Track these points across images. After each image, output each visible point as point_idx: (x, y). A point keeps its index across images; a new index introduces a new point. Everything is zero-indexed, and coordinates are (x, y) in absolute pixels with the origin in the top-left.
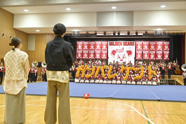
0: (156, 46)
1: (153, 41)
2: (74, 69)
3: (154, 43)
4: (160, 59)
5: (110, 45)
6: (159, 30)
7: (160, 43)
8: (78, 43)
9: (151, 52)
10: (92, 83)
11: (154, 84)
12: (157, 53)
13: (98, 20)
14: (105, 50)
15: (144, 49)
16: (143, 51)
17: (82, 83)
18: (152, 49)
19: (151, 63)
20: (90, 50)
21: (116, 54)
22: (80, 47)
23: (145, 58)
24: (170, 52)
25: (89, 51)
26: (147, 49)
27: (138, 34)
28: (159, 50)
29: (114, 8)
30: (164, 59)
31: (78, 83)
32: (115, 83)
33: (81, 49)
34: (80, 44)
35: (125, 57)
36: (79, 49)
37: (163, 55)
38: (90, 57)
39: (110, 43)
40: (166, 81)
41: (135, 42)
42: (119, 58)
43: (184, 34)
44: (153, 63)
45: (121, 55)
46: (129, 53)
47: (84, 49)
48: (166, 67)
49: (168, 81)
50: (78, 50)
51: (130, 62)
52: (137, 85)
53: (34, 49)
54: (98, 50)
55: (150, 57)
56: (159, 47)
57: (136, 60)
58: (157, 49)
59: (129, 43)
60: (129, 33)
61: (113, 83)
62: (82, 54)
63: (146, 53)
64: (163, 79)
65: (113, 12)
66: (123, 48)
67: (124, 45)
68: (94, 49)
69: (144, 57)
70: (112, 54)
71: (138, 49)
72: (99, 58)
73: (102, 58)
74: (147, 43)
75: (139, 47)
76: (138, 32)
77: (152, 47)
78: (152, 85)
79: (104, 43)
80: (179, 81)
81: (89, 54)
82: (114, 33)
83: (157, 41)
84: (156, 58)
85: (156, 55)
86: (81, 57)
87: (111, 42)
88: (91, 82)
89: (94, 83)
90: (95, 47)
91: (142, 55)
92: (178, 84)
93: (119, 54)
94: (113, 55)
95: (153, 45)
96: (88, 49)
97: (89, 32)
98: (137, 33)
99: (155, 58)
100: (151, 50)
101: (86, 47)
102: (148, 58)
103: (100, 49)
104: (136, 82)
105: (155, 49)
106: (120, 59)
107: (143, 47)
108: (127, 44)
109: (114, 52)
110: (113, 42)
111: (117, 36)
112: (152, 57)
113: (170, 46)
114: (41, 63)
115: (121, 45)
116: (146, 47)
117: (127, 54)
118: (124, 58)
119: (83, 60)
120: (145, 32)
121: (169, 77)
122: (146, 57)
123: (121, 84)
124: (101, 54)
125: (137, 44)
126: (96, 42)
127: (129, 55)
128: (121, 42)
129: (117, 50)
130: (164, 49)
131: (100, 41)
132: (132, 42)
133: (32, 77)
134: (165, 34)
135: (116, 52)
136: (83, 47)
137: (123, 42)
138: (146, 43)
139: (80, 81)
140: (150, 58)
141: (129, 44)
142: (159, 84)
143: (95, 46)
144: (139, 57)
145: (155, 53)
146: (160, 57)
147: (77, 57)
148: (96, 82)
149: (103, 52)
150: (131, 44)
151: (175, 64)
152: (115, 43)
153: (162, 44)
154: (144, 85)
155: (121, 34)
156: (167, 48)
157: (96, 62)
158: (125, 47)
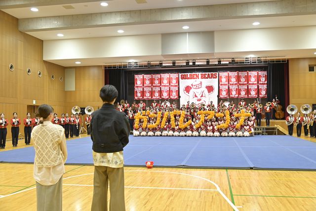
0: (248, 78)
1: (243, 71)
2: (131, 116)
3: (245, 73)
4: (254, 96)
5: (181, 79)
6: (251, 57)
7: (253, 74)
8: (136, 76)
9: (240, 87)
10: (157, 136)
11: (245, 135)
12: (249, 88)
13: (164, 46)
14: (176, 86)
15: (231, 83)
16: (230, 86)
17: (143, 136)
18: (242, 83)
19: (242, 103)
20: (154, 86)
21: (192, 91)
22: (139, 83)
23: (233, 96)
24: (267, 86)
25: (152, 88)
26: (235, 83)
27: (222, 63)
28: (253, 84)
29: (186, 28)
30: (260, 96)
31: (138, 136)
32: (190, 135)
33: (141, 85)
34: (139, 78)
35: (204, 95)
36: (138, 85)
37: (258, 91)
38: (155, 96)
39: (181, 75)
40: (263, 129)
41: (217, 73)
42: (196, 96)
43: (288, 61)
44: (244, 103)
45: (198, 92)
46: (210, 89)
47: (145, 85)
48: (263, 109)
49: (266, 129)
50: (137, 87)
51: (211, 104)
52: (222, 136)
53: (74, 89)
54: (165, 86)
55: (239, 94)
56: (253, 80)
57: (219, 100)
58: (250, 82)
59: (209, 74)
60: (208, 62)
61: (187, 135)
62: (143, 93)
63: (234, 88)
64: (258, 127)
65: (185, 33)
66: (201, 83)
67: (201, 78)
68: (159, 85)
69: (232, 94)
70: (185, 92)
71: (223, 83)
72: (168, 97)
73: (171, 97)
74: (235, 74)
75: (224, 80)
76: (222, 60)
77: (243, 80)
78: (244, 136)
79: (174, 76)
80: (281, 129)
81: (152, 93)
82: (186, 63)
83: (249, 71)
84: (248, 96)
85: (248, 91)
86: (141, 98)
87: (183, 74)
88: (156, 134)
89: (161, 136)
90: (160, 83)
91: (229, 91)
92: (280, 133)
93: (195, 91)
94: (187, 94)
95: (244, 77)
96: (151, 85)
97: (152, 63)
98: (220, 62)
99: (246, 96)
100: (240, 84)
101: (147, 82)
102: (237, 96)
103: (168, 84)
104: (220, 133)
105: (246, 83)
106: (196, 98)
107: (229, 81)
108: (207, 76)
109: (188, 89)
110: (186, 74)
111: (191, 66)
112: (243, 93)
113: (268, 78)
114: (85, 108)
115: (198, 78)
116: (233, 80)
117: (206, 91)
118: (202, 96)
119: (144, 101)
120: (231, 60)
121: (268, 123)
122: (234, 94)
123: (199, 136)
124: (170, 92)
125: (220, 75)
126: (162, 75)
127: (209, 92)
128: (197, 73)
129: (192, 85)
130: (260, 82)
131: (168, 73)
132: (214, 73)
133: (72, 131)
134: (260, 61)
135: (191, 88)
136: (143, 83)
137: (200, 73)
138: (233, 74)
139: (140, 133)
140: (240, 96)
141: (209, 77)
142: (254, 134)
143: (160, 81)
144: (224, 94)
145: (246, 88)
146: (254, 94)
147: (136, 98)
148: (163, 135)
149: (172, 88)
150: (212, 77)
151: (275, 104)
152: (189, 76)
153: (256, 75)
154: (232, 136)
155: (196, 64)
156: (264, 80)
157: (163, 104)
158: (204, 80)
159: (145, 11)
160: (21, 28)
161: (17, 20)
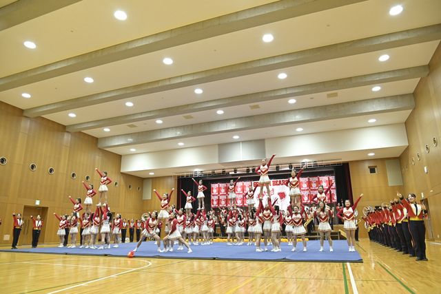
0: (319, 183)
3: (314, 179)
7: (324, 179)
8: (212, 185)
9: (312, 192)
22: (215, 191)
23: (305, 202)
26: (307, 189)
33: (217, 194)
34: (215, 187)
46: (282, 195)
50: (214, 195)
54: (239, 194)
56: (324, 185)
59: (280, 181)
62: (219, 201)
66: (273, 190)
67: (273, 185)
72: (242, 205)
74: (306, 179)
77: (314, 185)
79: (247, 184)
83: (320, 176)
86: (217, 205)
95: (315, 182)
96: (226, 193)
100: (312, 190)
101: (223, 191)
108: (278, 183)
113: (337, 182)
117: (278, 197)
124: (244, 199)
127: (281, 198)
131: (242, 181)
136: (219, 192)
138: (304, 180)
141: (280, 184)
147: (212, 206)
153: (328, 179)
158: (276, 187)
159: (196, 125)
160: (100, 146)
161: (97, 139)
